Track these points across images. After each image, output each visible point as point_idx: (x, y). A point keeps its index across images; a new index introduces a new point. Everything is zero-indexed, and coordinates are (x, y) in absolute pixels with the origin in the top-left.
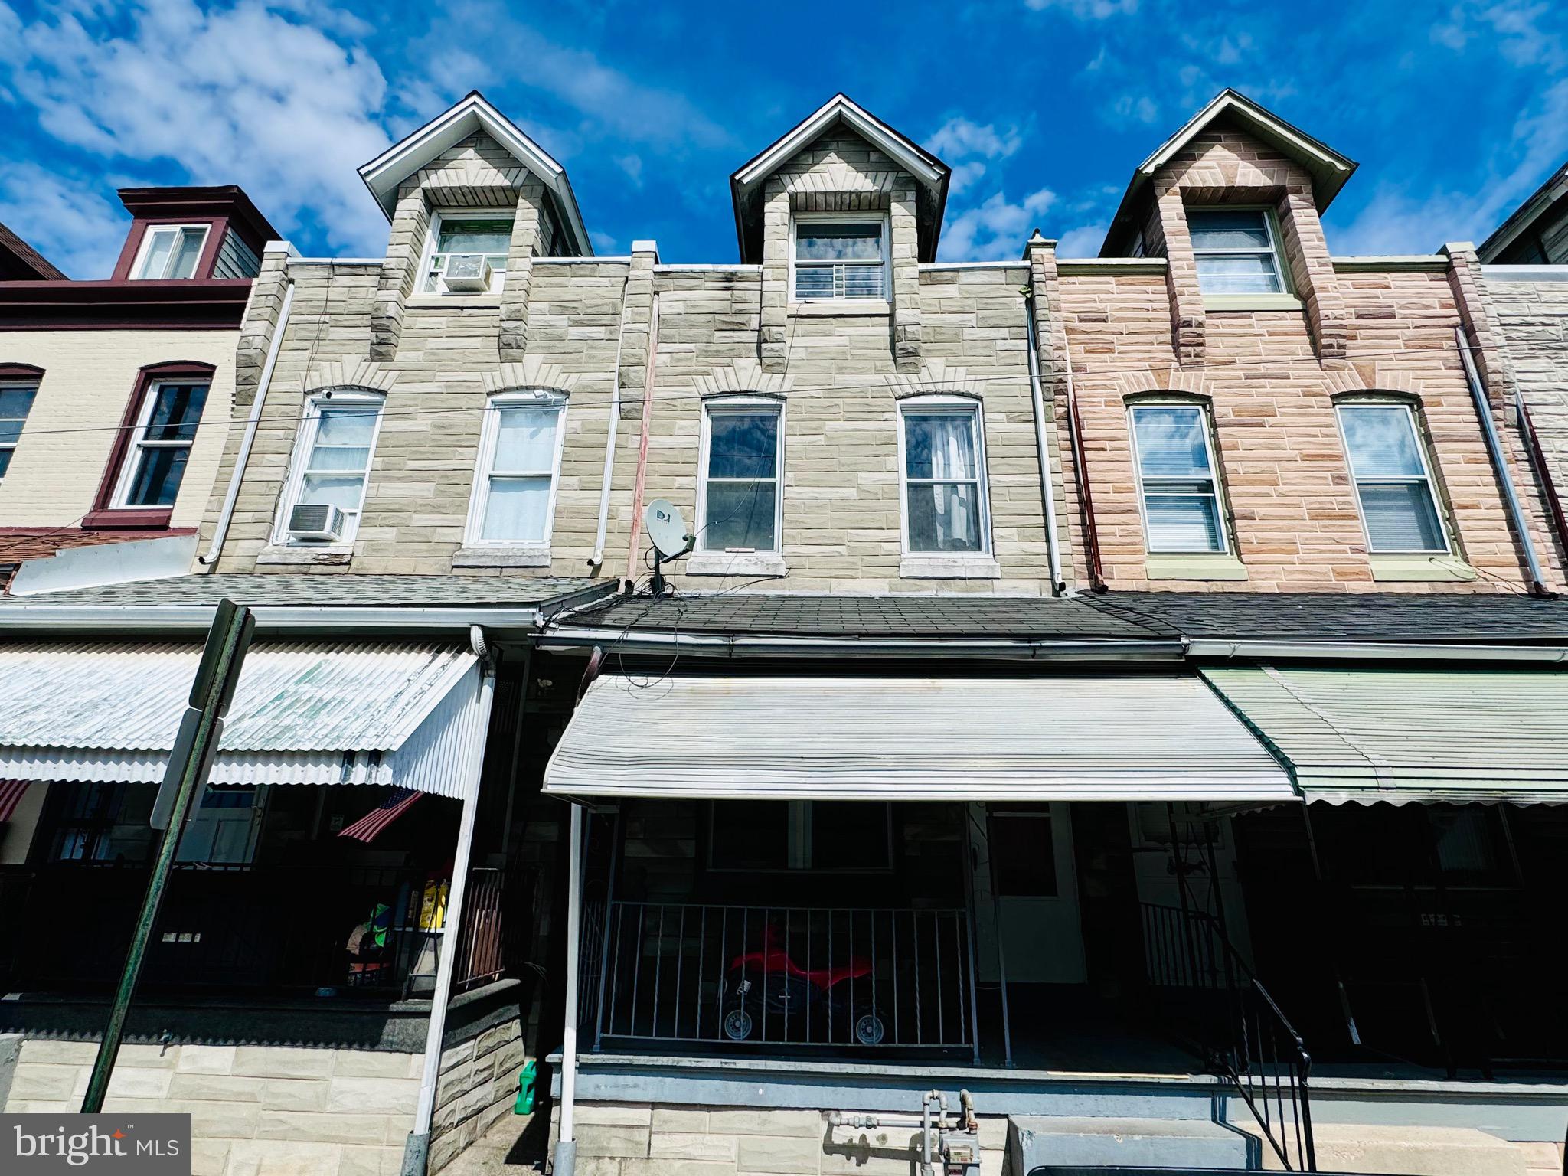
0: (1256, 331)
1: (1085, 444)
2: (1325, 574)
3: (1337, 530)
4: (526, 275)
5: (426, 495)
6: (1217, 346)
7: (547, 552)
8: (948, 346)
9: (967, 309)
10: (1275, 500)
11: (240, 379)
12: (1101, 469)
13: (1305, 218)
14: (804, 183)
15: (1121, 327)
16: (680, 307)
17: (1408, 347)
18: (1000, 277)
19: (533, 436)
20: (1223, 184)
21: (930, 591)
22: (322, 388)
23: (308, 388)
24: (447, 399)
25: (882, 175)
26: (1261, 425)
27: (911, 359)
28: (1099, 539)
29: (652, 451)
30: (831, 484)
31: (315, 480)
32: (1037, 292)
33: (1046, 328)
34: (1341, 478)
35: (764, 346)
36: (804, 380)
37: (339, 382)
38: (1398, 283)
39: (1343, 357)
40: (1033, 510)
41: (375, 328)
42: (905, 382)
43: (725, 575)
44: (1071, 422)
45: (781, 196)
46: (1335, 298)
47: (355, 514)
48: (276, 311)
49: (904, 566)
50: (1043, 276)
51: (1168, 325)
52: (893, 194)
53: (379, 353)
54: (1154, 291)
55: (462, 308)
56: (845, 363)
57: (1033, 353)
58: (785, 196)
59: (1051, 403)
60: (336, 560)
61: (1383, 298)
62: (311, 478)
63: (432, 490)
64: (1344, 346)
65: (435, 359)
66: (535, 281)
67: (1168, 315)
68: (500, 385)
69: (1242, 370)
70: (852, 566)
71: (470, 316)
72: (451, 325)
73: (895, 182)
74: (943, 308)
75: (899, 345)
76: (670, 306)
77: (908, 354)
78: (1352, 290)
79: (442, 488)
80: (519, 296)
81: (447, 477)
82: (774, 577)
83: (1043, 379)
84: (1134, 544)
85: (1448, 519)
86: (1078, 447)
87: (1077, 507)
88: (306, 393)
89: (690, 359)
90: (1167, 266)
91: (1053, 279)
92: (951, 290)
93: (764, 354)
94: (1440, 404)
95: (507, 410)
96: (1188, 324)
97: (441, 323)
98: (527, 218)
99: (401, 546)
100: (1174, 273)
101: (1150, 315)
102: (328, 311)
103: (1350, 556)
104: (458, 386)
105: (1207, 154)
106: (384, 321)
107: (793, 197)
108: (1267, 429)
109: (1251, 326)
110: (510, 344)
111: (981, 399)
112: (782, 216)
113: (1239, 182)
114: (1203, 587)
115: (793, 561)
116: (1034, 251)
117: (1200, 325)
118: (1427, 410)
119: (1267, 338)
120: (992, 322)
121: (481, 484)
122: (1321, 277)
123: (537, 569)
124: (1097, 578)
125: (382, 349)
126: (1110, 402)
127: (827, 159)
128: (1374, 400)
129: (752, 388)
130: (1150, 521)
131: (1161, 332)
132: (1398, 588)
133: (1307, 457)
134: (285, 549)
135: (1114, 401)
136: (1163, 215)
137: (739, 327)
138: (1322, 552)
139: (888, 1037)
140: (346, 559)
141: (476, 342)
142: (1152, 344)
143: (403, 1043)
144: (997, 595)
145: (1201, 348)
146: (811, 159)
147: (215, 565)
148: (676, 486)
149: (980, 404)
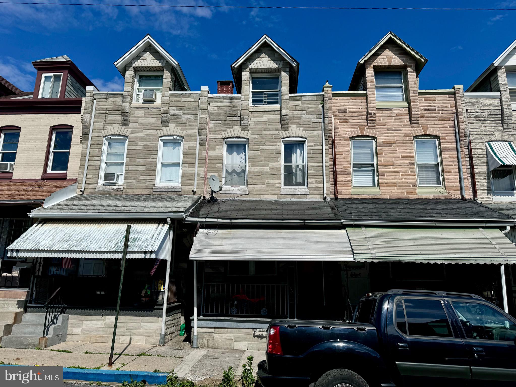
0: (393, 115)
1: (336, 153)
2: (403, 193)
3: (409, 180)
4: (168, 98)
5: (143, 169)
6: (380, 120)
7: (180, 187)
8: (298, 121)
9: (304, 109)
10: (392, 170)
11: (84, 133)
12: (341, 161)
13: (412, 76)
14: (254, 65)
15: (351, 114)
16: (216, 109)
17: (439, 120)
18: (314, 98)
19: (174, 149)
20: (387, 64)
21: (289, 199)
22: (108, 135)
23: (104, 135)
24: (147, 139)
25: (279, 62)
26: (391, 146)
27: (286, 126)
28: (338, 183)
29: (210, 156)
30: (261, 166)
31: (109, 164)
32: (325, 104)
33: (327, 116)
34: (412, 163)
35: (242, 122)
36: (254, 133)
37: (113, 133)
38: (438, 99)
39: (418, 124)
40: (320, 174)
41: (123, 116)
42: (284, 133)
43: (231, 194)
44: (333, 146)
45: (247, 69)
46: (417, 105)
47: (122, 175)
48: (92, 110)
49: (282, 191)
50: (327, 98)
51: (365, 113)
52: (282, 69)
53: (125, 124)
54: (361, 102)
55: (149, 108)
56: (266, 127)
57: (323, 124)
58: (248, 70)
59: (327, 140)
60: (118, 190)
61: (433, 104)
62: (107, 163)
63: (145, 168)
64: (418, 121)
65: (142, 125)
66: (171, 99)
67: (366, 110)
68: (163, 134)
69: (387, 128)
70: (267, 191)
71: (151, 111)
72: (146, 114)
73: (283, 64)
74: (296, 109)
75: (282, 122)
76: (213, 108)
77: (285, 124)
78: (424, 101)
79: (148, 167)
80: (167, 106)
81: (149, 164)
82: (245, 194)
83: (325, 133)
84: (348, 184)
85: (443, 176)
86: (334, 154)
87: (333, 173)
88: (104, 137)
89: (220, 126)
90: (367, 93)
91: (331, 99)
92: (299, 103)
93: (242, 125)
94: (445, 139)
95: (166, 143)
96: (371, 114)
97: (142, 113)
98: (167, 78)
99: (137, 185)
100: (368, 96)
101: (360, 110)
102: (108, 109)
103: (412, 187)
104: (150, 135)
105: (383, 53)
106: (126, 114)
107: (250, 69)
108: (392, 148)
109: (392, 113)
110: (164, 121)
111: (306, 139)
112: (247, 77)
113: (393, 63)
114: (367, 197)
115: (251, 189)
116: (325, 89)
117: (375, 114)
118: (441, 141)
119: (396, 117)
120: (311, 113)
121: (159, 166)
122: (413, 97)
123: (177, 192)
124: (336, 195)
125: (126, 122)
126: (345, 139)
127: (261, 56)
128: (426, 138)
129: (238, 135)
130: (354, 175)
131: (363, 116)
132: (424, 197)
133: (403, 157)
134: (103, 186)
135: (347, 139)
136: (367, 75)
137: (235, 115)
138: (403, 186)
139: (268, 313)
140: (121, 190)
141: (154, 120)
142: (360, 120)
143: (157, 315)
144: (308, 200)
145: (375, 121)
146: (256, 56)
147: (83, 192)
148: (217, 167)
149: (306, 140)
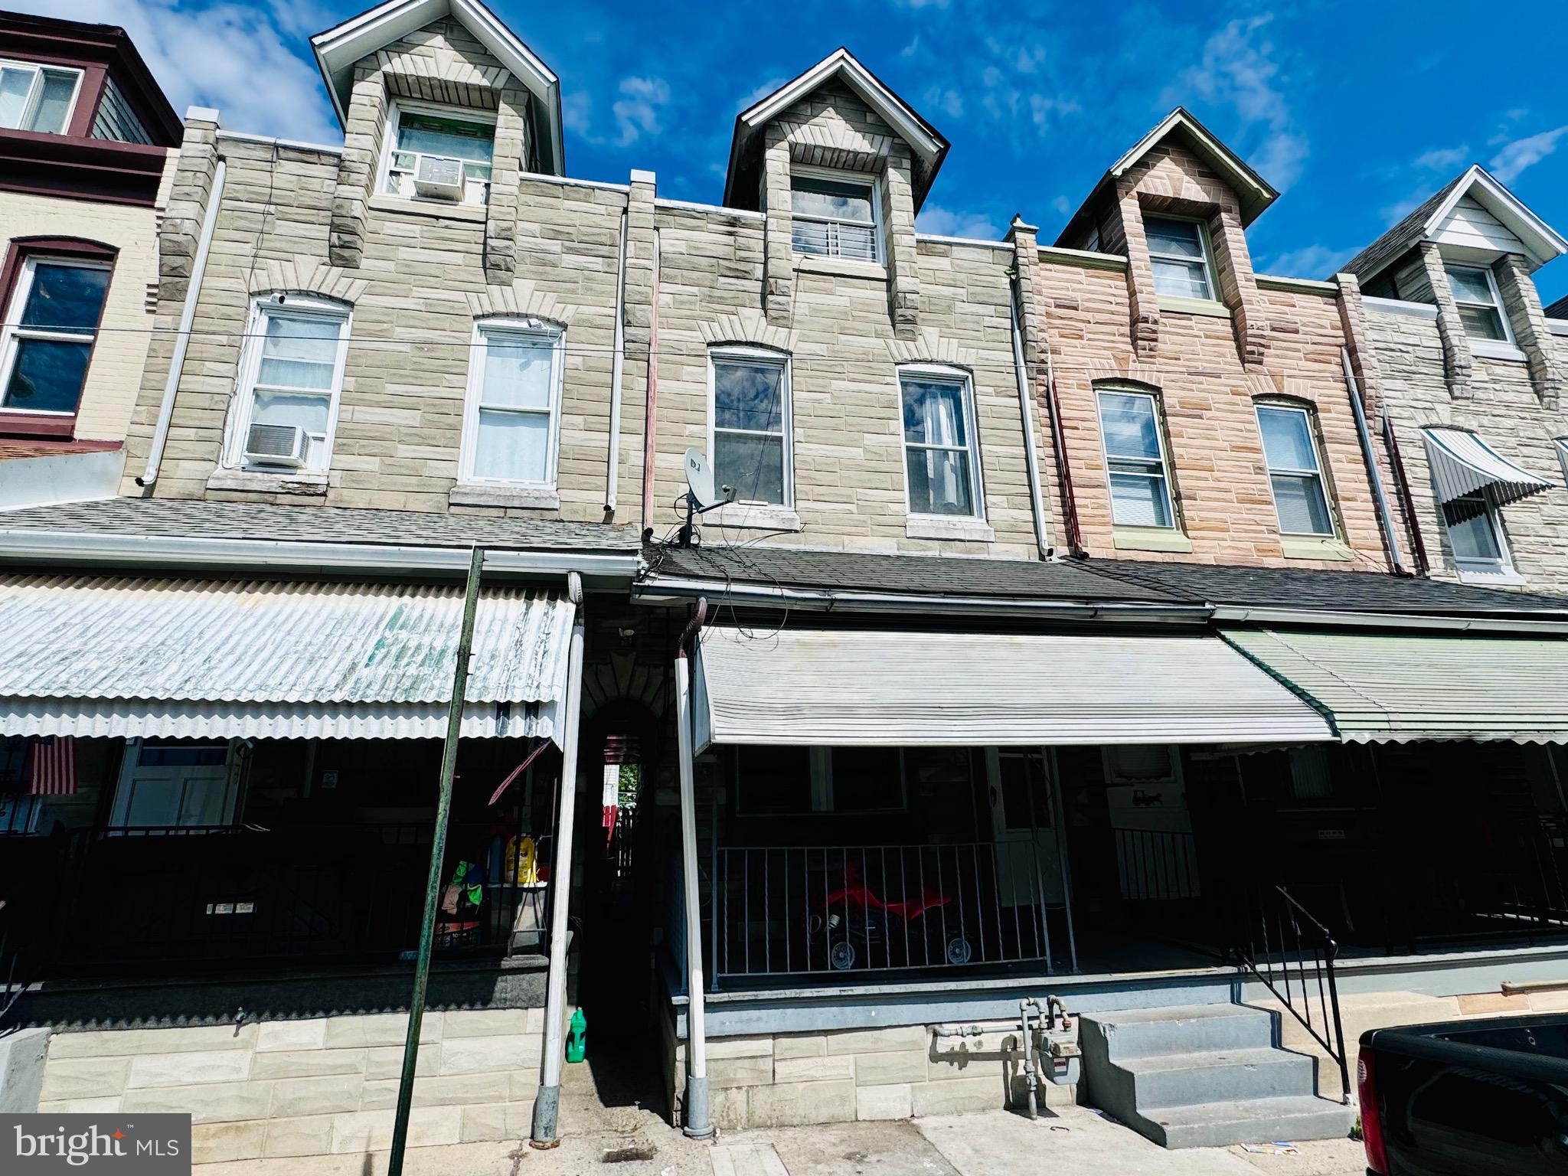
0: (1195, 332)
1: (1064, 423)
2: (1249, 550)
3: (1257, 514)
4: (515, 190)
5: (412, 423)
6: (1166, 343)
7: (554, 494)
8: (942, 317)
9: (959, 283)
10: (1211, 484)
11: (165, 269)
12: (1076, 446)
13: (1235, 237)
14: (804, 134)
15: (1089, 316)
16: (682, 247)
17: (1307, 360)
18: (988, 255)
19: (524, 366)
20: (1171, 195)
21: (934, 551)
22: (272, 291)
23: (254, 288)
24: (429, 319)
25: (878, 139)
26: (1201, 417)
27: (909, 327)
28: (1078, 510)
29: (661, 395)
30: (839, 442)
31: (266, 396)
32: (1022, 275)
33: (1030, 310)
34: (1260, 469)
35: (770, 297)
36: (809, 336)
37: (293, 285)
38: (1302, 304)
39: (1260, 363)
40: (1020, 480)
41: (334, 228)
42: (903, 349)
43: (742, 528)
44: (1049, 400)
45: (781, 144)
46: (1258, 311)
47: (322, 439)
48: (206, 191)
49: (911, 526)
50: (1026, 260)
51: (1127, 319)
52: (890, 159)
53: (342, 257)
54: (1113, 286)
55: (437, 218)
56: (847, 324)
57: (1017, 332)
58: (785, 145)
59: (1033, 382)
60: (308, 490)
61: (1292, 315)
62: (261, 393)
63: (418, 419)
64: (1262, 354)
65: (409, 271)
66: (524, 198)
67: (1127, 310)
68: (488, 309)
69: (1184, 366)
70: (862, 524)
71: (447, 227)
72: (426, 235)
73: (892, 148)
74: (937, 280)
75: (899, 311)
76: (673, 245)
77: (907, 321)
78: (1268, 305)
79: (429, 417)
80: (509, 214)
81: (435, 405)
82: (789, 531)
83: (1028, 359)
84: (1103, 516)
85: (1334, 509)
86: (1056, 425)
87: (1056, 480)
88: (252, 295)
89: (694, 303)
90: (1128, 264)
91: (1036, 264)
92: (943, 263)
93: (770, 306)
94: (1329, 411)
95: (497, 338)
96: (1146, 320)
97: (413, 232)
98: (510, 128)
99: (386, 479)
100: (1135, 272)
101: (1113, 308)
102: (273, 200)
103: (1267, 535)
104: (439, 305)
105: (1158, 164)
106: (349, 221)
107: (793, 147)
108: (1205, 421)
109: (1191, 328)
110: (497, 265)
111: (971, 372)
112: (784, 166)
113: (1184, 195)
114: (1158, 558)
115: (808, 516)
116: (1018, 235)
117: (1155, 322)
118: (1320, 415)
119: (1203, 340)
120: (980, 299)
121: (471, 416)
122: (1248, 291)
123: (544, 512)
124: (1077, 546)
125: (346, 253)
126: (1080, 385)
127: (825, 113)
128: (1281, 403)
129: (758, 339)
130: (1114, 496)
131: (1122, 325)
132: (1301, 565)
133: (1236, 448)
134: (241, 474)
135: (1085, 385)
136: (1124, 216)
137: (744, 275)
138: (1246, 531)
139: (976, 957)
140: (321, 490)
141: (458, 258)
142: (1114, 335)
143: (518, 999)
144: (993, 557)
145: (1155, 343)
146: (809, 110)
147: (152, 488)
148: (687, 434)
149: (970, 376)
